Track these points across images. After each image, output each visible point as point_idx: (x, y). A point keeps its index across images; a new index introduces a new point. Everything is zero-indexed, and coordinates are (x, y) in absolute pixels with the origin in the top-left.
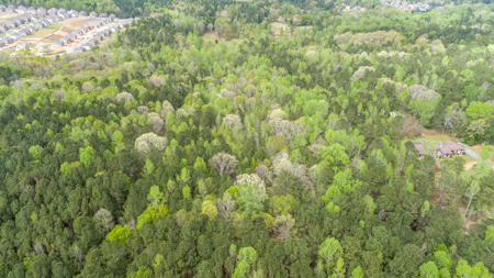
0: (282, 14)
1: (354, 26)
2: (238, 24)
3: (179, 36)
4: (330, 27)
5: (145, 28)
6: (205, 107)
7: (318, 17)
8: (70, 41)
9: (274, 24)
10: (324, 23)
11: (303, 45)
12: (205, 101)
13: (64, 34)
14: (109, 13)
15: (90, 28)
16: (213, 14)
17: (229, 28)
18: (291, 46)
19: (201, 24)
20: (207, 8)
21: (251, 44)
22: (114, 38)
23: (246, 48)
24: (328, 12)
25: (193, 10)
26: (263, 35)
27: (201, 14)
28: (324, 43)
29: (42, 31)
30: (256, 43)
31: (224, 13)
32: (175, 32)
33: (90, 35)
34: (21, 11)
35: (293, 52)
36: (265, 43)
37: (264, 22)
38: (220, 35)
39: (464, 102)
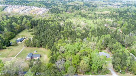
0: (84, 8)
1: (101, 10)
2: (74, 10)
3: (61, 12)
4: (95, 11)
5: (53, 10)
6: (69, 22)
7: (92, 9)
8: (38, 12)
9: (82, 10)
10: (94, 10)
11: (88, 14)
12: (69, 21)
13: (36, 11)
14: (44, 7)
15: (41, 10)
16: (67, 8)
17: (72, 11)
18: (85, 14)
19: (65, 10)
20: (66, 6)
21: (77, 13)
22: (47, 12)
23: (76, 14)
24: (95, 8)
25: (63, 7)
26: (80, 12)
27: (65, 8)
28: (93, 14)
29: (31, 10)
30: (78, 13)
31: (70, 8)
32: (60, 11)
33: (41, 12)
34: (25, 7)
35: (86, 15)
36: (80, 13)
37: (80, 9)
38: (69, 12)
39: (117, 21)
